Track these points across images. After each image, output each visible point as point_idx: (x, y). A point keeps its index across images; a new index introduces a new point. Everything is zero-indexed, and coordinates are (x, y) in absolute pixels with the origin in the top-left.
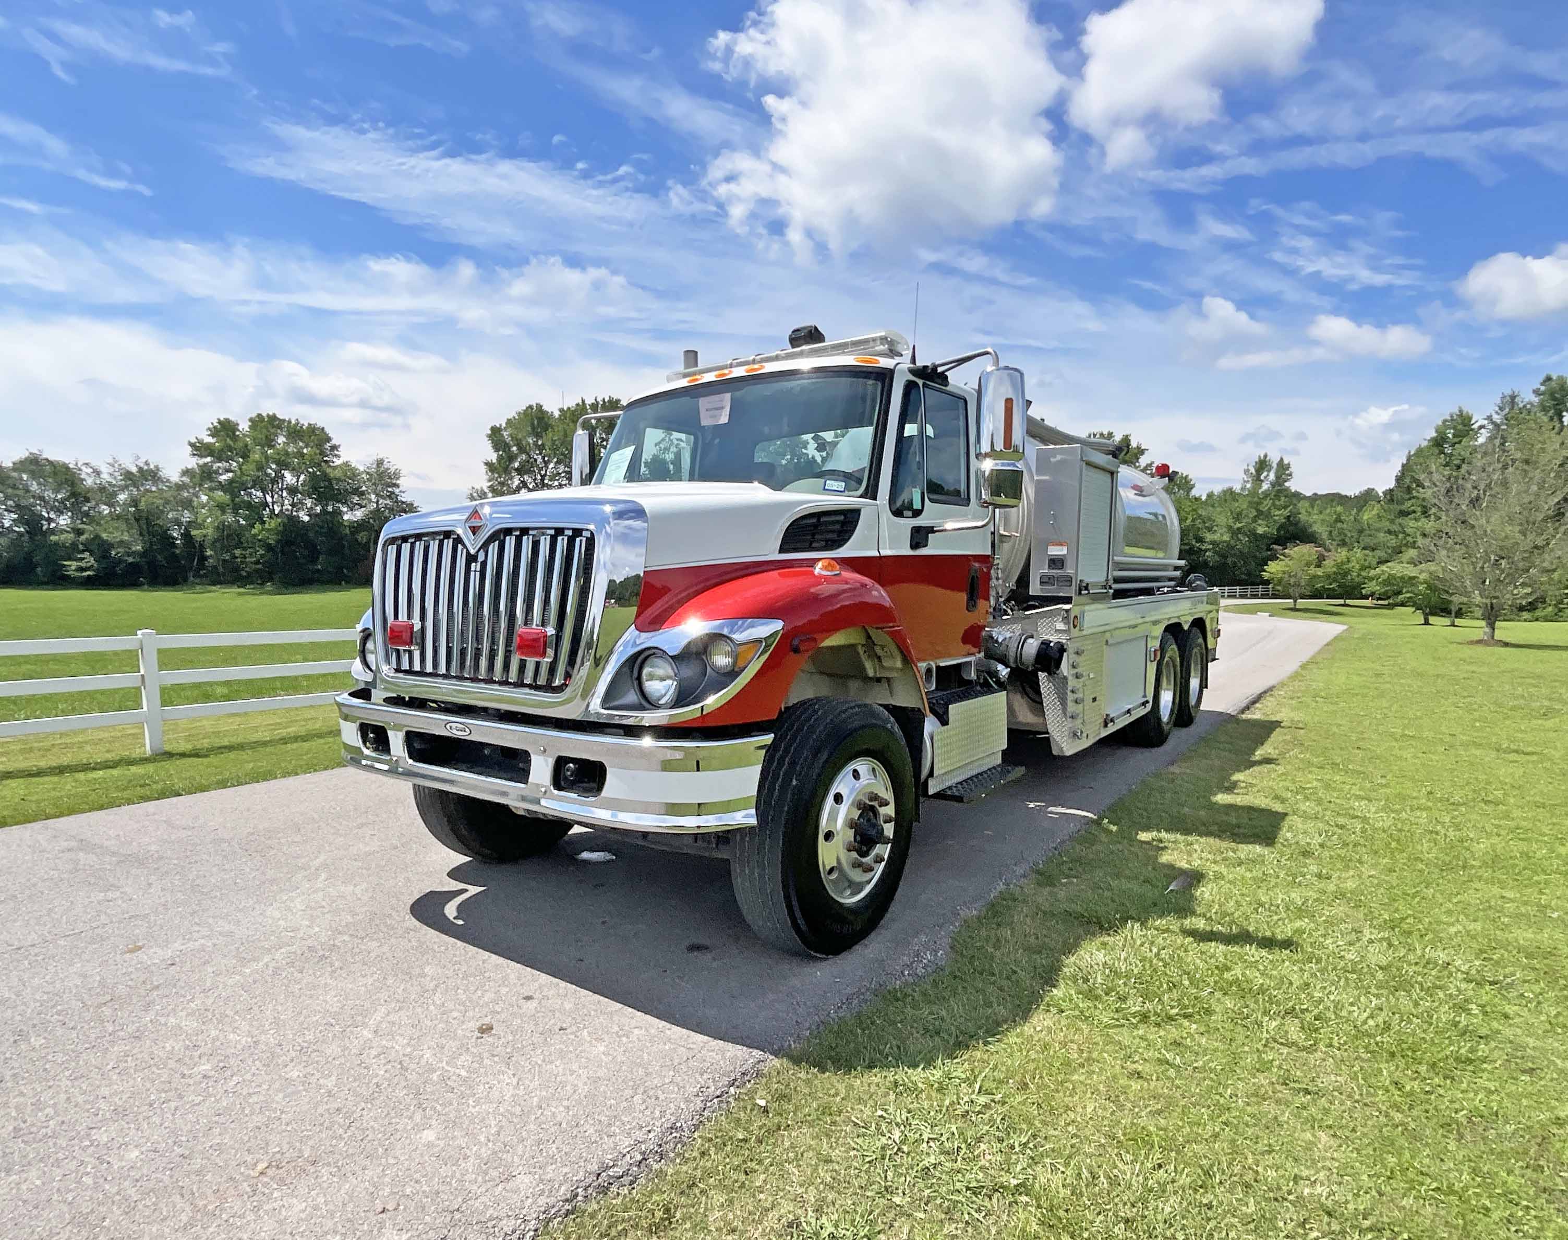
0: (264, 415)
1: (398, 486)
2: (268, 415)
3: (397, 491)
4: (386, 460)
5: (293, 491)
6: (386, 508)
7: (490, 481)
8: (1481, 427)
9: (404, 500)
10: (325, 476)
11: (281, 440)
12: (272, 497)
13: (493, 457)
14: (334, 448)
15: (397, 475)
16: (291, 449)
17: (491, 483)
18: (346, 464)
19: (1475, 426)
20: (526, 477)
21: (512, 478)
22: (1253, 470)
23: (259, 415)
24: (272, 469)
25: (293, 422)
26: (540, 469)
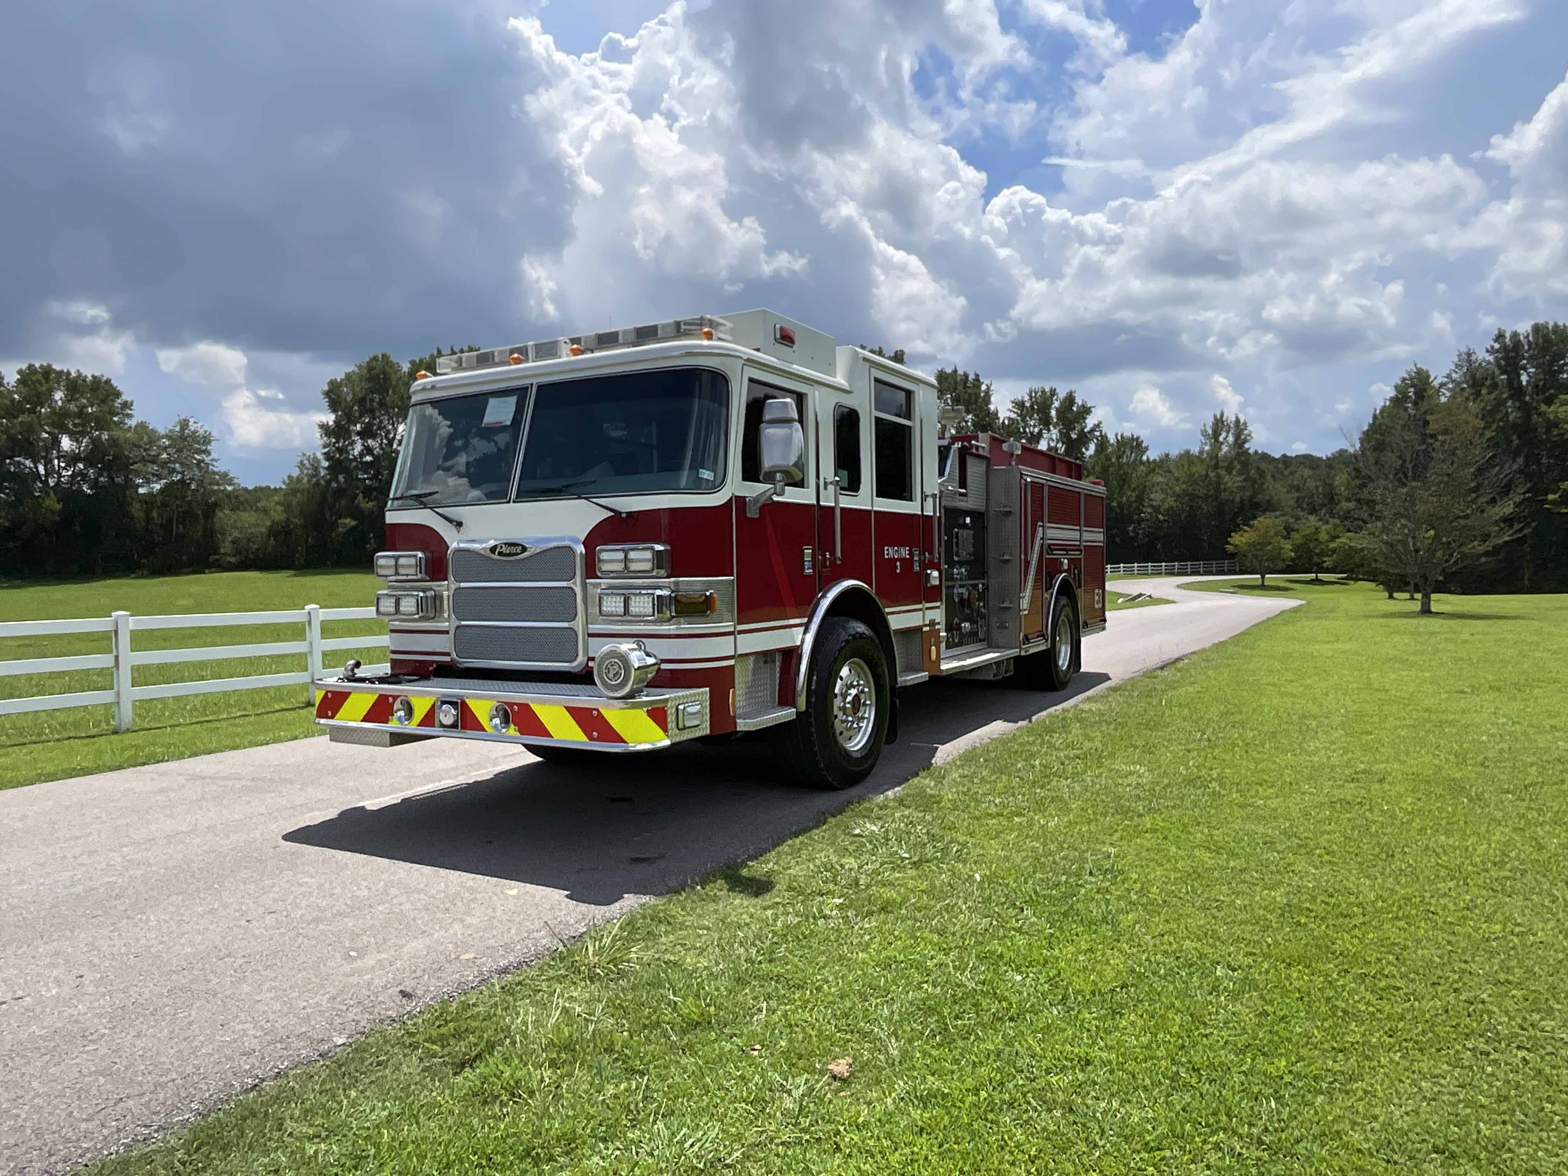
0: (37, 365)
1: (208, 453)
2: (41, 367)
3: (207, 459)
4: (192, 420)
5: (72, 459)
6: (192, 479)
7: (325, 447)
8: (1442, 385)
9: (215, 469)
10: (114, 442)
11: (58, 395)
12: (45, 466)
13: (330, 418)
14: (126, 405)
15: (207, 440)
16: (73, 407)
17: (326, 450)
18: (142, 426)
19: (1436, 383)
20: (369, 441)
21: (353, 443)
22: (1210, 431)
23: (31, 366)
24: (47, 432)
25: (73, 375)
26: (388, 432)
